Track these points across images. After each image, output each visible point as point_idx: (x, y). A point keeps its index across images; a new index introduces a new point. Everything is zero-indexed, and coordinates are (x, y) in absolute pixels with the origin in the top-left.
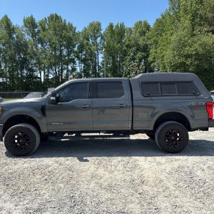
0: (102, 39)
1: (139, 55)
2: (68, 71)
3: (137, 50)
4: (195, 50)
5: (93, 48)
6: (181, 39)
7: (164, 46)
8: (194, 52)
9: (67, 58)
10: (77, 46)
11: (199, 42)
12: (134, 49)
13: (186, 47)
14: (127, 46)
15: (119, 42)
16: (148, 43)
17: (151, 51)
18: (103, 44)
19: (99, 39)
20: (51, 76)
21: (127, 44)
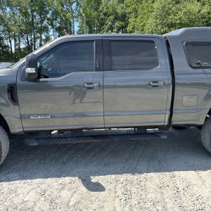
0: (77, 5)
1: (117, 24)
2: (41, 41)
3: (115, 19)
4: (180, 19)
5: (69, 15)
6: (164, 7)
7: (145, 14)
8: (178, 21)
9: (40, 25)
10: (50, 12)
11: (185, 10)
12: (112, 17)
13: (169, 15)
14: (105, 14)
15: (96, 9)
16: (127, 11)
17: (130, 20)
18: (79, 11)
19: (75, 5)
20: (23, 46)
21: (104, 11)
